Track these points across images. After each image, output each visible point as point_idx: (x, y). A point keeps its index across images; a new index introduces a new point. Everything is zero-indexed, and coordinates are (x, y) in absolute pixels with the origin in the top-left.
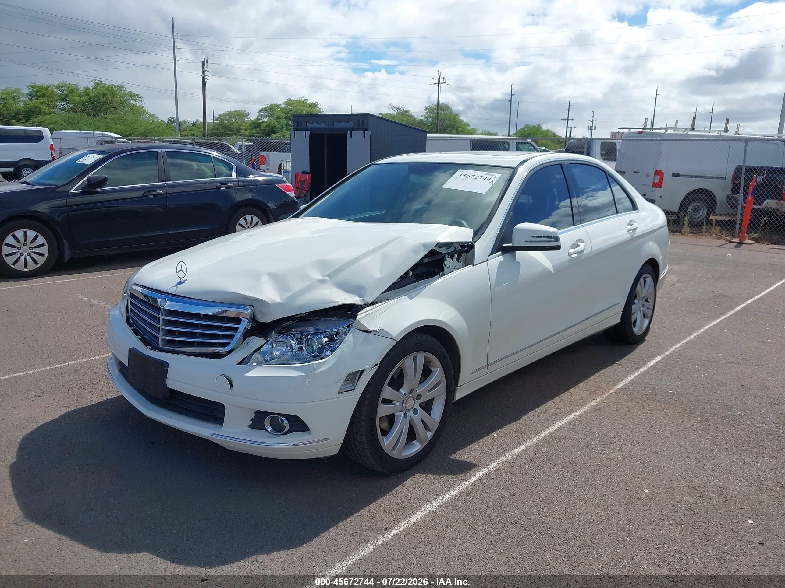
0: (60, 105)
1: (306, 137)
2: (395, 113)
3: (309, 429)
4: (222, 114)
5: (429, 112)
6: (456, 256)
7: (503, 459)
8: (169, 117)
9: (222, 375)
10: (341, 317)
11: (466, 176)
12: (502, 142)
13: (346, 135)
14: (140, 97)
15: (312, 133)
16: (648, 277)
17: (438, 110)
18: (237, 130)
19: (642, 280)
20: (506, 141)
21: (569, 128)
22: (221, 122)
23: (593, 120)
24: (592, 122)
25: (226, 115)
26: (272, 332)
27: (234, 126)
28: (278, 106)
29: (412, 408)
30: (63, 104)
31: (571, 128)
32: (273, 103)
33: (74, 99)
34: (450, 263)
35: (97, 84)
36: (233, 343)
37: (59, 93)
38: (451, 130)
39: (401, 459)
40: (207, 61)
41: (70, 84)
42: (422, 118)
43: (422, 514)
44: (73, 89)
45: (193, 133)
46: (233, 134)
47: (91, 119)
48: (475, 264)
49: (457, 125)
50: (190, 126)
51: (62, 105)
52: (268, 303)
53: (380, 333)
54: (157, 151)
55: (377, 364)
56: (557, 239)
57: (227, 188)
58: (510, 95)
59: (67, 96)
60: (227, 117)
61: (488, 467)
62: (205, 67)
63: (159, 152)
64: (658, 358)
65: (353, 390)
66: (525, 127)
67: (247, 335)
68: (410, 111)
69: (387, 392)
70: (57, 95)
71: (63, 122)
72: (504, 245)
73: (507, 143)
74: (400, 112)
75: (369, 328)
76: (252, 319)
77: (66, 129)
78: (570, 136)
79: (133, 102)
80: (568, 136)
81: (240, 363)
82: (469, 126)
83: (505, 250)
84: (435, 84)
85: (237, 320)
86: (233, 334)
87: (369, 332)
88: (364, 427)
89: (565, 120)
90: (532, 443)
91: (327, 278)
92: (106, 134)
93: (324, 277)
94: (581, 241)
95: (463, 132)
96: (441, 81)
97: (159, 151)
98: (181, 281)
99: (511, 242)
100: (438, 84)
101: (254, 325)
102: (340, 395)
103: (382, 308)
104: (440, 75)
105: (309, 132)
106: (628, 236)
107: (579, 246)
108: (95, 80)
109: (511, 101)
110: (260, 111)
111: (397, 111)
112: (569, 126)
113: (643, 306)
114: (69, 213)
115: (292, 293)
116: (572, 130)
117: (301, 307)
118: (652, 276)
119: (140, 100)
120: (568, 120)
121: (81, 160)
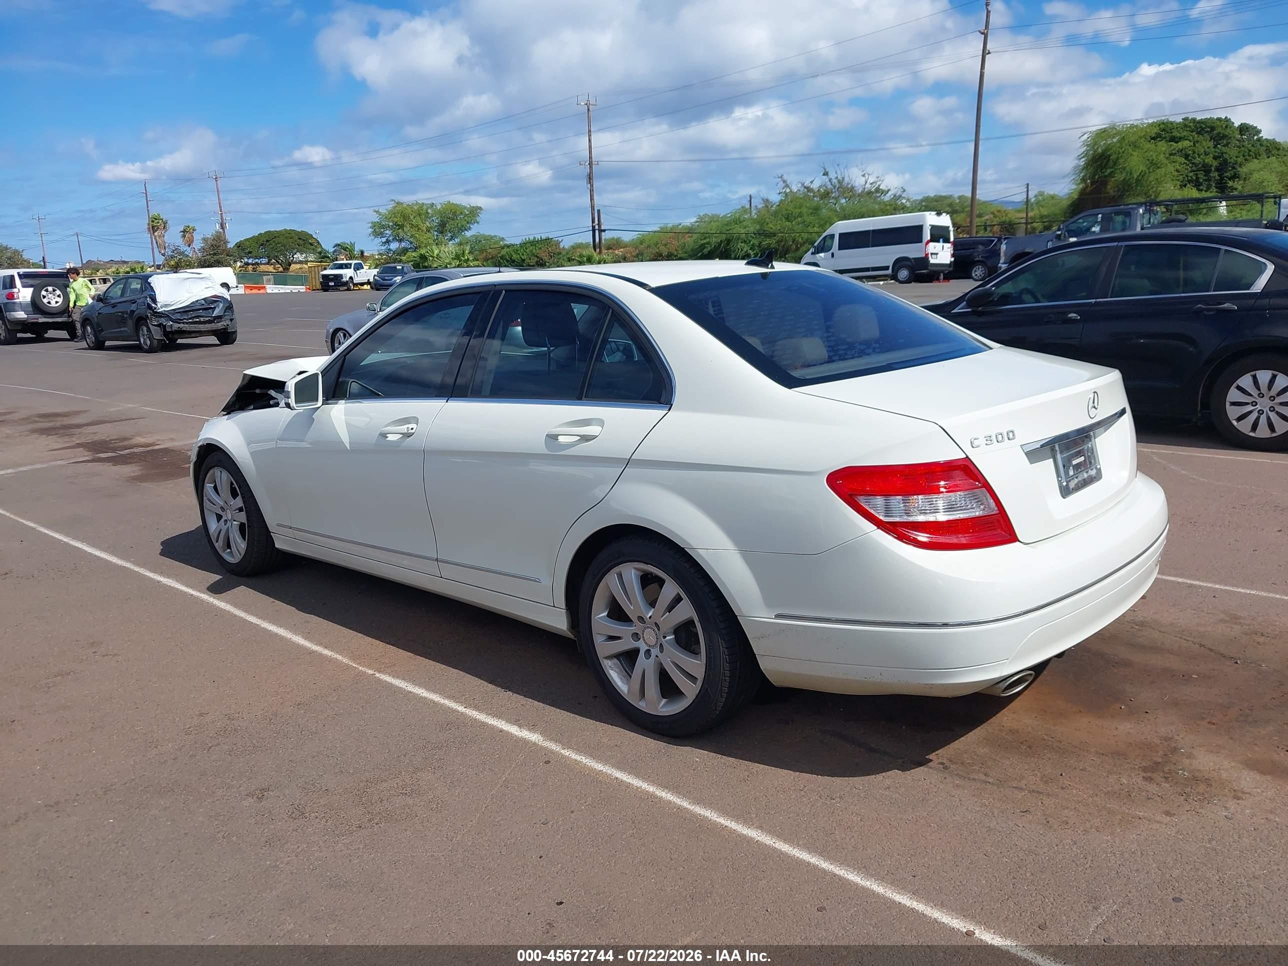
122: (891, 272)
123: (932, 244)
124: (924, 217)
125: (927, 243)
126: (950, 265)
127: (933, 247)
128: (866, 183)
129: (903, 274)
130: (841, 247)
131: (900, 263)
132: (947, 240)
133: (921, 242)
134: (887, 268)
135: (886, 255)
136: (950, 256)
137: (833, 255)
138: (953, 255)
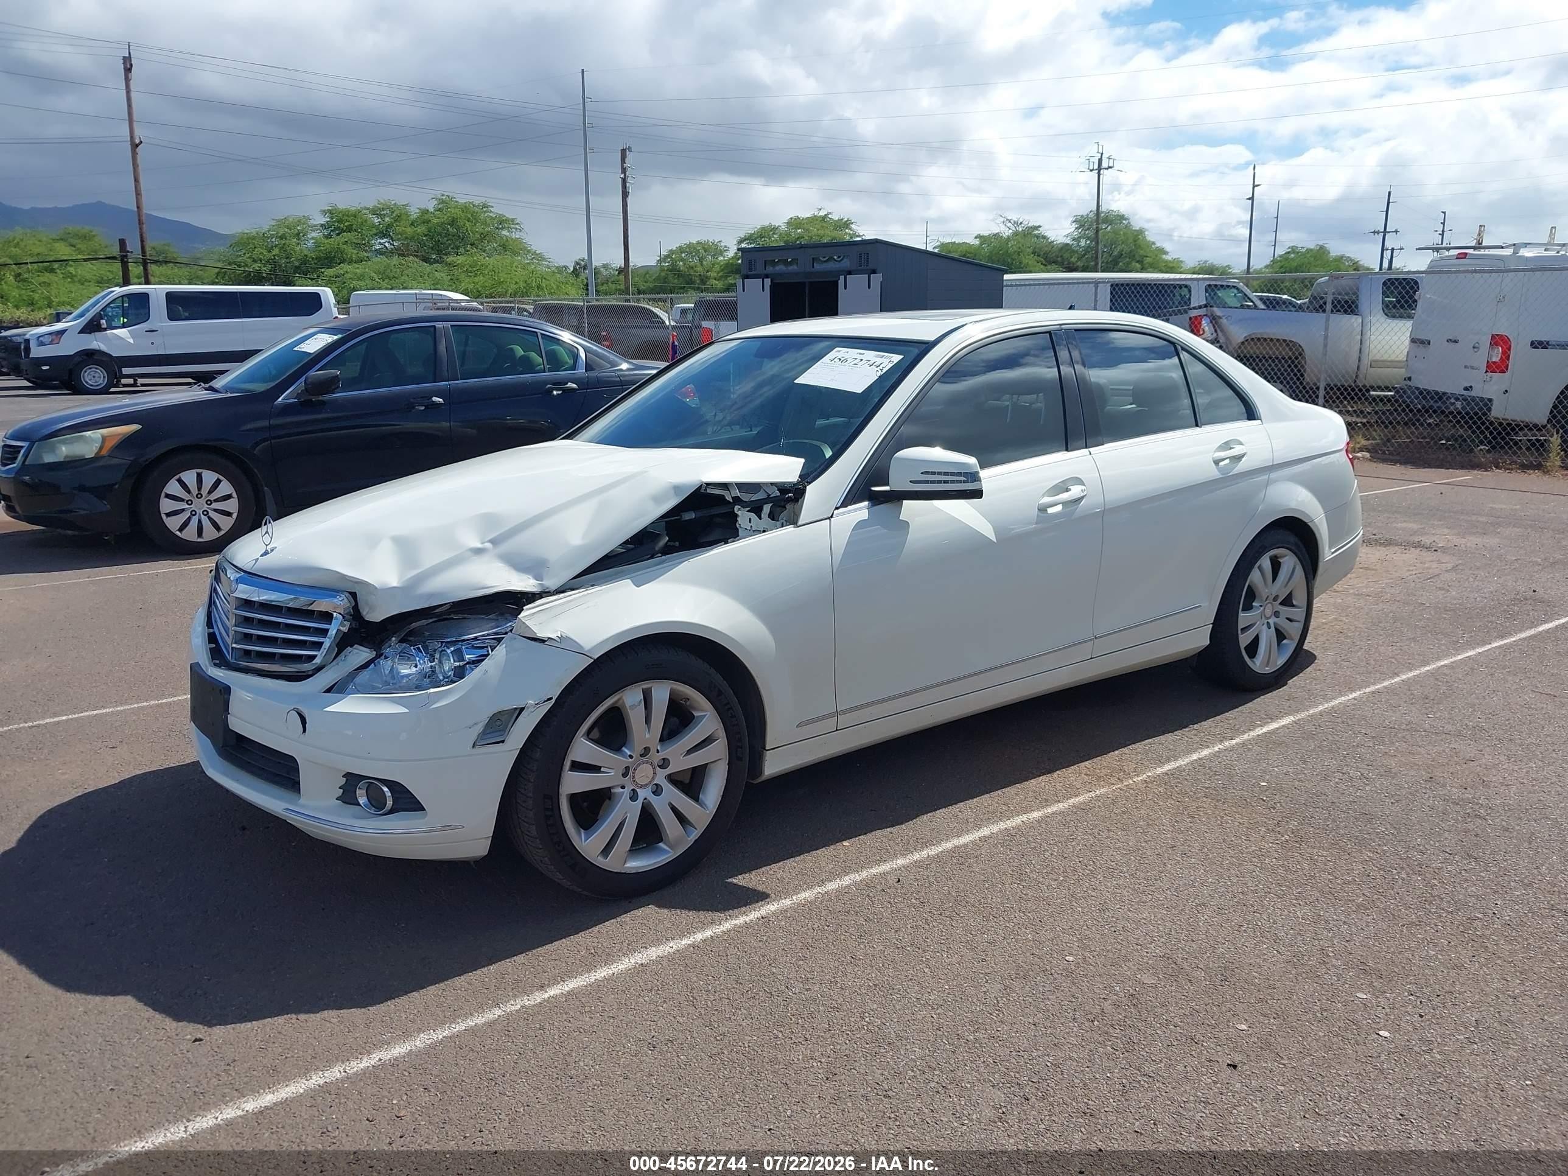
0: (378, 243)
1: (763, 290)
2: (1011, 231)
3: (422, 809)
4: (674, 249)
5: (1081, 226)
6: (767, 509)
7: (831, 886)
8: (577, 258)
9: (293, 710)
10: (502, 614)
11: (842, 359)
12: (1169, 286)
13: (835, 284)
14: (517, 224)
15: (775, 281)
16: (1285, 556)
17: (1098, 224)
18: (702, 280)
19: (1265, 562)
20: (1184, 283)
21: (1387, 250)
22: (673, 263)
23: (1443, 231)
24: (1442, 235)
25: (681, 250)
26: (390, 640)
27: (695, 271)
28: (774, 229)
29: (650, 782)
30: (382, 241)
31: (1393, 250)
32: (766, 224)
33: (403, 230)
34: (752, 522)
35: (443, 202)
36: (320, 657)
37: (376, 221)
38: (1129, 263)
39: (625, 873)
40: (630, 149)
41: (395, 204)
42: (1068, 241)
43: (620, 967)
44: (401, 214)
45: (618, 287)
46: (690, 288)
47: (427, 268)
48: (800, 523)
49: (1142, 252)
50: (614, 275)
51: (380, 243)
52: (376, 588)
53: (563, 645)
54: (434, 326)
55: (551, 698)
56: (974, 477)
57: (564, 390)
58: (1252, 186)
59: (389, 226)
60: (683, 255)
61: (794, 897)
62: (627, 160)
63: (439, 328)
64: (1287, 720)
65: (503, 742)
66: (1289, 253)
67: (344, 643)
68: (1040, 227)
69: (583, 749)
70: (374, 226)
71: (375, 276)
72: (873, 489)
73: (1186, 286)
74: (1020, 230)
75: (540, 634)
76: (351, 615)
77: (379, 289)
78: (1390, 267)
79: (505, 233)
80: (1386, 265)
81: (328, 691)
82: (1166, 253)
83: (876, 499)
84: (1091, 171)
85: (327, 617)
86: (321, 640)
87: (542, 641)
88: (531, 810)
89: (1378, 233)
90: (908, 861)
91: (488, 545)
92: (441, 295)
93: (482, 543)
94: (1079, 481)
95: (1155, 267)
96: (1105, 164)
97: (439, 325)
98: (266, 550)
99: (887, 484)
100: (1097, 171)
101: (354, 626)
102: (477, 750)
103: (575, 599)
104: (1100, 151)
105: (769, 279)
106: (1213, 473)
107: (1070, 490)
108: (443, 195)
109: (1252, 199)
110: (741, 241)
111: (1014, 229)
112: (1388, 245)
113: (1276, 614)
114: (272, 441)
115: (419, 571)
116: (1395, 254)
117: (431, 595)
118: (1295, 553)
119: (516, 229)
120: (1385, 232)
121: (302, 345)
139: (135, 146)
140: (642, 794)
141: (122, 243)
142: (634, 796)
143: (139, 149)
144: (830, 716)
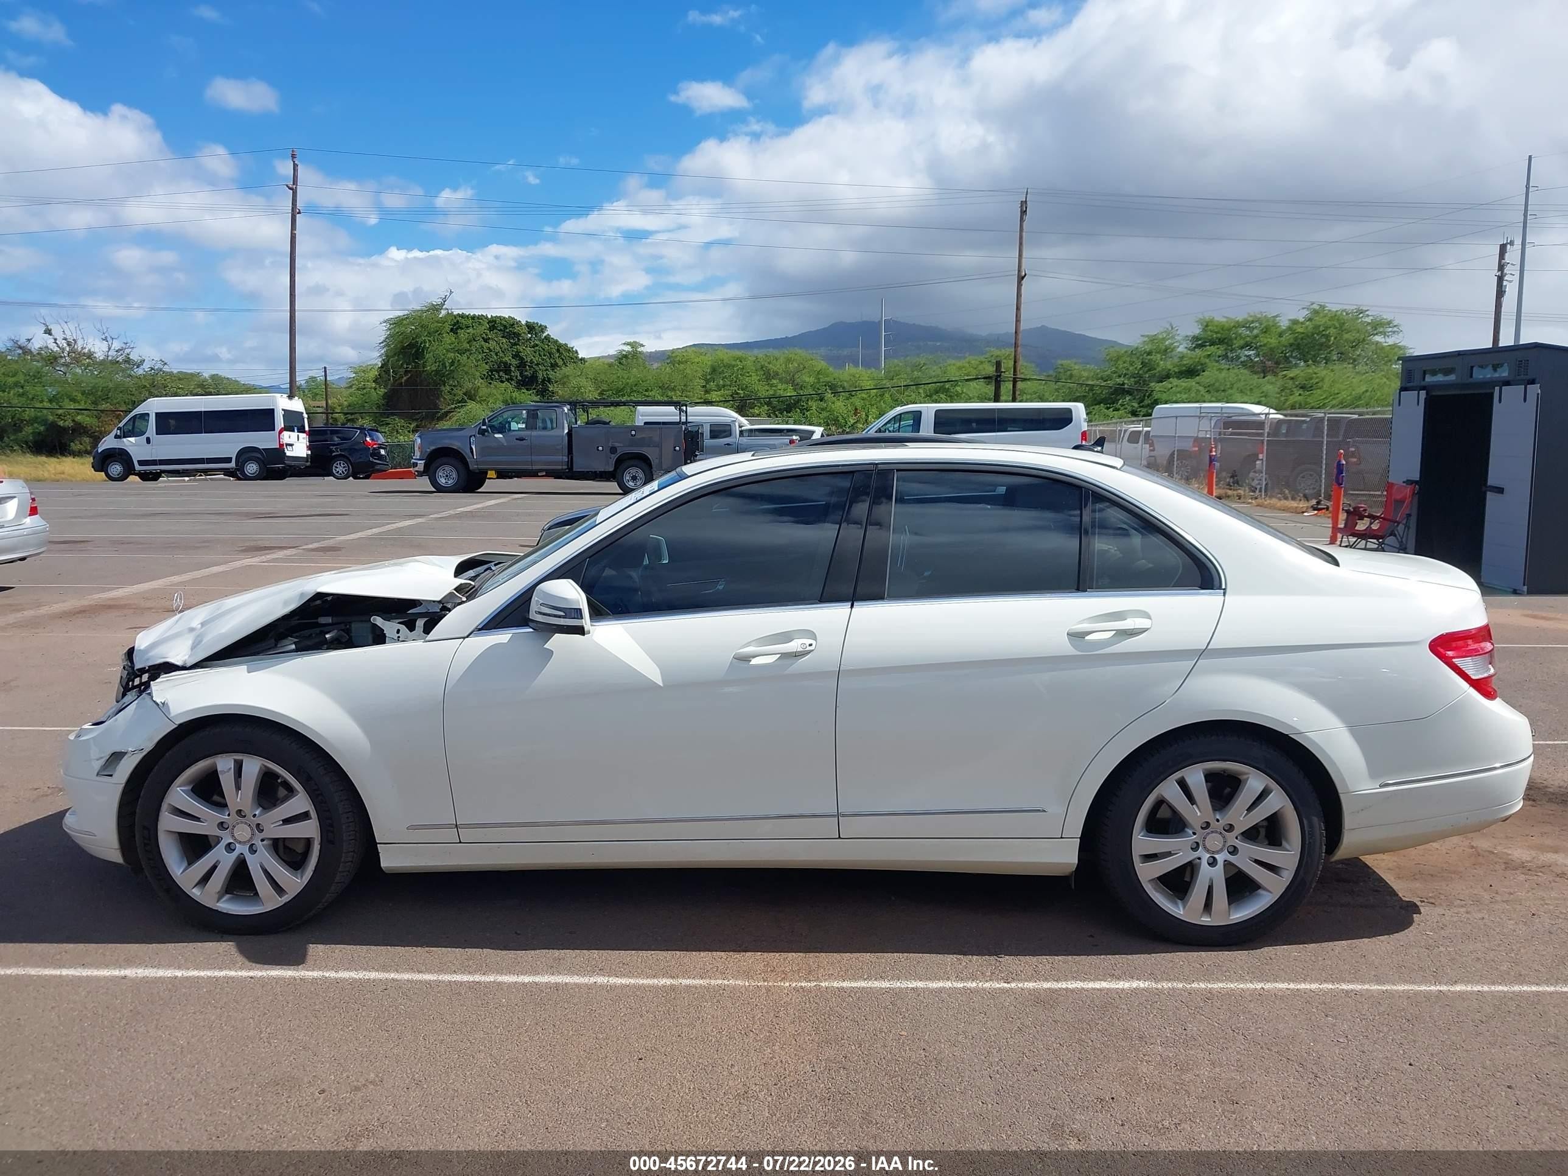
0: (1244, 356)
1: (1418, 404)
13: (1491, 397)
15: (1431, 394)
29: (247, 840)
30: (1248, 353)
34: (400, 633)
35: (1314, 311)
41: (1266, 316)
44: (1270, 325)
48: (429, 639)
51: (1246, 356)
53: (163, 707)
55: (146, 748)
59: (1257, 338)
62: (1507, 255)
65: (111, 776)
69: (179, 798)
75: (155, 699)
79: (1379, 338)
87: (157, 703)
91: (199, 626)
92: (1242, 408)
105: (1425, 392)
108: (1312, 305)
113: (1231, 850)
122: (234, 466)
123: (286, 434)
124: (274, 400)
125: (281, 432)
126: (306, 459)
127: (288, 437)
128: (109, 349)
129: (252, 468)
130: (160, 431)
131: (247, 454)
132: (301, 430)
133: (274, 430)
134: (229, 460)
135: (228, 444)
136: (305, 449)
137: (148, 440)
138: (309, 448)
139: (1021, 278)
140: (239, 849)
141: (998, 364)
142: (229, 848)
143: (1024, 282)
144: (448, 826)
